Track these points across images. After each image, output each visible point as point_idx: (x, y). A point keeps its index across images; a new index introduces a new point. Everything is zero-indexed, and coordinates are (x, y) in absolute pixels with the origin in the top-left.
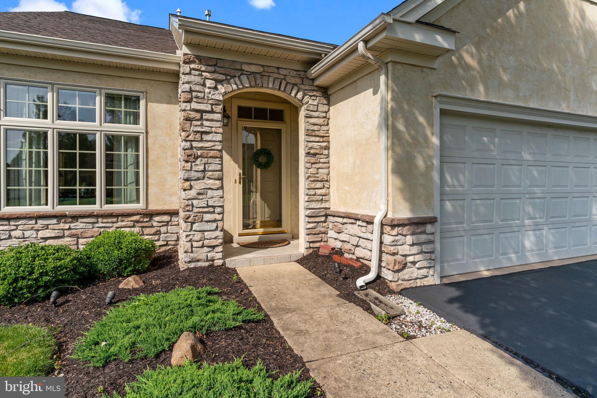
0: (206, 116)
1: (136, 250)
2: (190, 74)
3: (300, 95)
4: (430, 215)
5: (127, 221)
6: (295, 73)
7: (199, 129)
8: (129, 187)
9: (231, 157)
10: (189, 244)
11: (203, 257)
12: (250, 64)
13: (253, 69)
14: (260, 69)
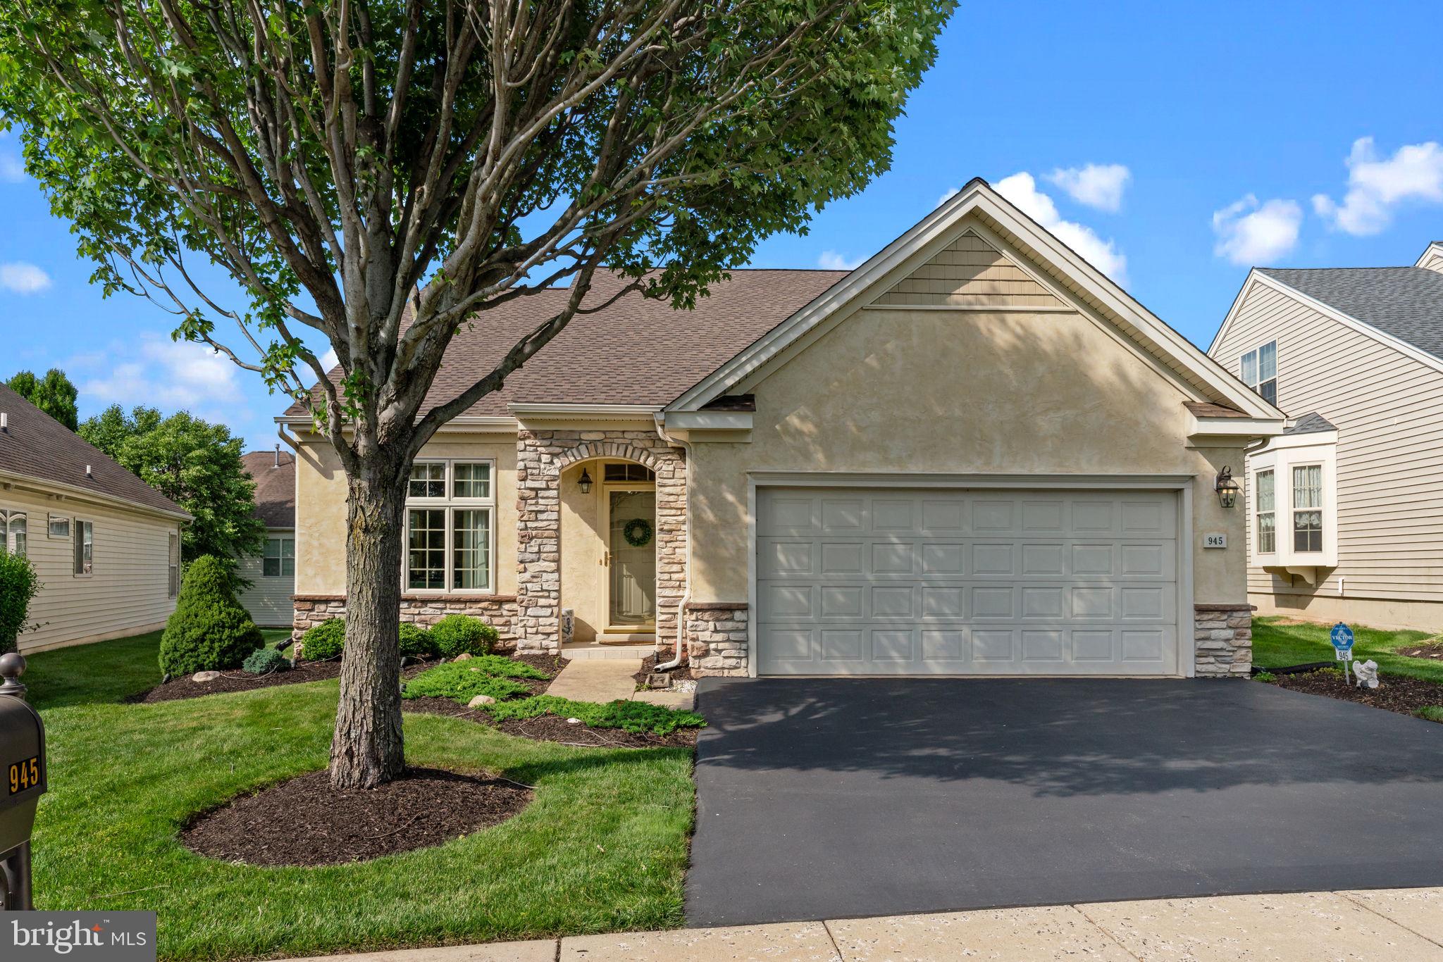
0: (541, 494)
1: (474, 633)
2: (525, 450)
3: (650, 462)
4: (743, 601)
5: (475, 609)
6: (644, 435)
7: (533, 508)
8: (479, 569)
9: (595, 529)
10: (523, 629)
11: (537, 644)
12: (590, 432)
13: (593, 436)
14: (601, 436)
